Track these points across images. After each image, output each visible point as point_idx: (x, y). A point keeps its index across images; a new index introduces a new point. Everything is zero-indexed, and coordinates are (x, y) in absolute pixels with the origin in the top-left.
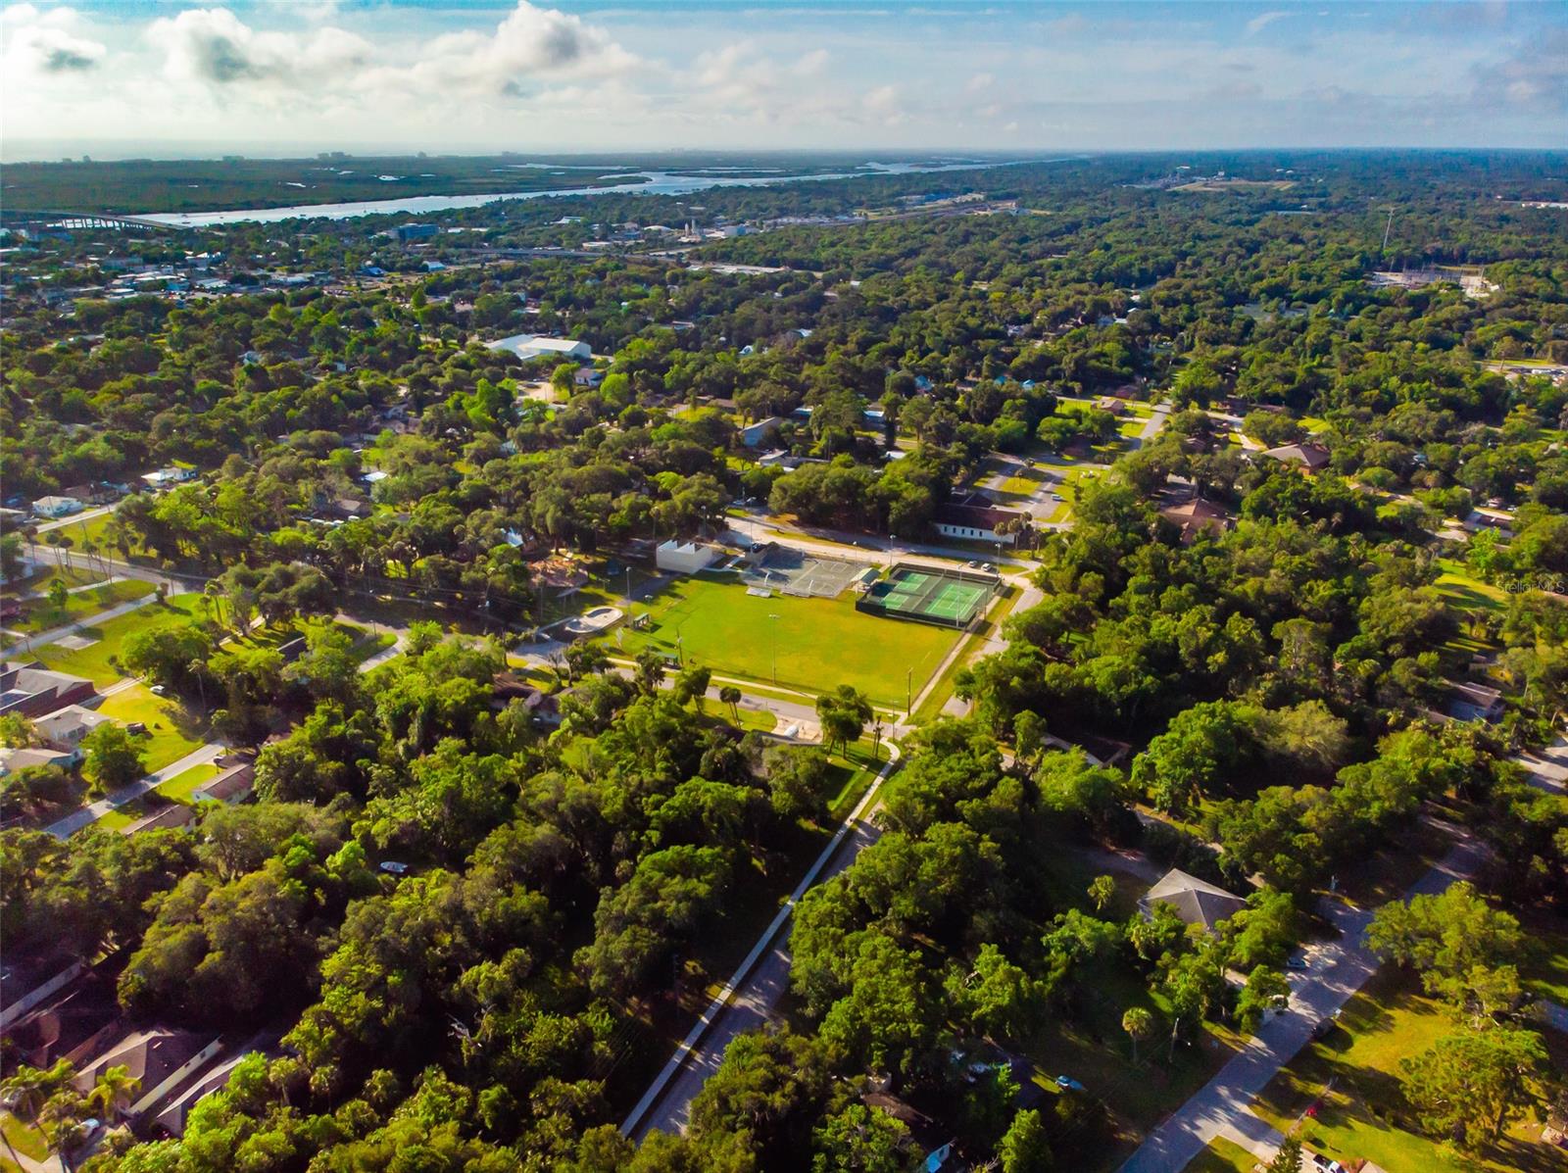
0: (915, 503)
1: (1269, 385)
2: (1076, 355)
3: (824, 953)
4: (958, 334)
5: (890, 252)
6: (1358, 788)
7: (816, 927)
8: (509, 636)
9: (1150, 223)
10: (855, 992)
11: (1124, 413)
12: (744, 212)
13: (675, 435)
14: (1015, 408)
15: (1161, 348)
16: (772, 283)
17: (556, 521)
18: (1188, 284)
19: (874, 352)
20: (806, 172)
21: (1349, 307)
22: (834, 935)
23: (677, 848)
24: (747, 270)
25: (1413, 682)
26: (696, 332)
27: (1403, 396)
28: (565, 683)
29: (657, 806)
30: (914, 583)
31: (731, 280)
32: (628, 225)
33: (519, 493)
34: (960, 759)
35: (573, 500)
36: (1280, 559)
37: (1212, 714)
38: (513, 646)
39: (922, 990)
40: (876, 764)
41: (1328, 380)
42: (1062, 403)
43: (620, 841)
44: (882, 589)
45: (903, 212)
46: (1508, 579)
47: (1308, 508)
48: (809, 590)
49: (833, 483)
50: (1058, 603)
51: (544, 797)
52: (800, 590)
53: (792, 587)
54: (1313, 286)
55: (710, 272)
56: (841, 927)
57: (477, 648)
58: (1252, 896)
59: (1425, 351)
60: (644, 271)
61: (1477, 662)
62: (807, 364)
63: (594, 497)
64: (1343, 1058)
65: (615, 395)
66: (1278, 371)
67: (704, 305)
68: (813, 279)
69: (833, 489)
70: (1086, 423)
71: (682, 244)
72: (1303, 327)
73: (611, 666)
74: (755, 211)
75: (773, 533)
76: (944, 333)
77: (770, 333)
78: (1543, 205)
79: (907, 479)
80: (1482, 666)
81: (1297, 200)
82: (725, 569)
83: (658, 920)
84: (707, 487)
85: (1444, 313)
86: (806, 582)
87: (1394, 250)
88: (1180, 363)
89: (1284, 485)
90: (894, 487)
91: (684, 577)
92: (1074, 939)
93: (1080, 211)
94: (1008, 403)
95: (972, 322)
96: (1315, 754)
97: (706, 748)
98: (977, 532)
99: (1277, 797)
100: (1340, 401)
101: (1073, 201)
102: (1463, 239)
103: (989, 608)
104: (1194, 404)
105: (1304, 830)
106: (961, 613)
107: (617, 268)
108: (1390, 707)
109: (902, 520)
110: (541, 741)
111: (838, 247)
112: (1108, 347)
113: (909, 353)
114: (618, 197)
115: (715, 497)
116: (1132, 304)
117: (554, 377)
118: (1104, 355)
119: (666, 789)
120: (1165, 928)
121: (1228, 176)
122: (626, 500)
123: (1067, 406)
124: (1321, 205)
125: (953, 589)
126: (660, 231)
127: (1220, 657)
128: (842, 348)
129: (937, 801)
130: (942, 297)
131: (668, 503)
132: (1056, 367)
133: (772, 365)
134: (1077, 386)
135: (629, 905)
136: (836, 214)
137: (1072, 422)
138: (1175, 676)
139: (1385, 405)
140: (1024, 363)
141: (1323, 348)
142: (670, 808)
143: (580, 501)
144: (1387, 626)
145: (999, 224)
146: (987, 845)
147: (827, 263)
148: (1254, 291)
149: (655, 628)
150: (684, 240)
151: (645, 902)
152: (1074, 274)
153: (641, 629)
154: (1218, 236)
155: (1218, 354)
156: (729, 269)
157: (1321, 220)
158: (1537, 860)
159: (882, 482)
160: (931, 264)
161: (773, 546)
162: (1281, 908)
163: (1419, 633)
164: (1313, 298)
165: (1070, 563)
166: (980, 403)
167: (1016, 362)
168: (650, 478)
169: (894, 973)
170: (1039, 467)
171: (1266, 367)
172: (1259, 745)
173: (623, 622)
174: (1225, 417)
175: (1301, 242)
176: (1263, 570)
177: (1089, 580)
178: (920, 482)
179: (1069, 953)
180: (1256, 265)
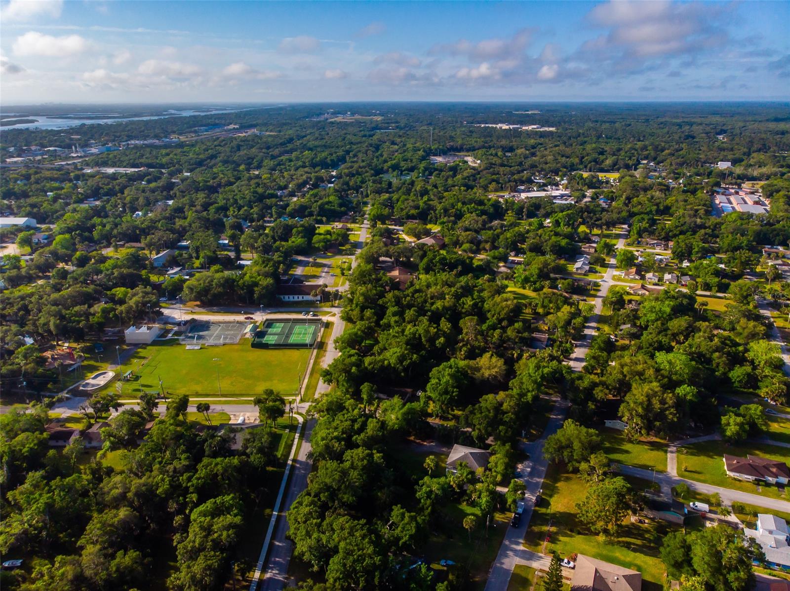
0: (267, 286)
1: (409, 210)
2: (319, 203)
3: (315, 535)
4: (255, 197)
5: (202, 156)
6: (520, 388)
7: (305, 522)
8: (46, 400)
9: (326, 137)
10: (340, 551)
11: (349, 230)
12: (106, 138)
13: (115, 266)
14: (299, 233)
15: (354, 197)
16: (139, 177)
17: (57, 326)
18: (356, 166)
19: (212, 209)
20: (136, 116)
21: (427, 173)
22: (316, 523)
23: (212, 500)
24: (122, 170)
25: (517, 336)
26: (104, 207)
27: (465, 211)
28: (92, 421)
29: (189, 479)
30: (278, 328)
31: (114, 177)
32: (33, 148)
33: (21, 313)
34: (344, 415)
35: (64, 311)
36: (446, 289)
37: (451, 367)
38: (51, 406)
39: (374, 538)
40: (293, 428)
41: (434, 207)
42: (319, 227)
43: (173, 506)
44: (260, 334)
45: (198, 136)
46: (531, 286)
47: (448, 265)
48: (221, 341)
49: (219, 282)
50: (358, 327)
51: (116, 492)
52: (217, 342)
53: (211, 341)
54: (410, 165)
55: (98, 173)
56: (318, 518)
57: (28, 412)
58: (491, 448)
59: (465, 191)
60: (56, 174)
61: (533, 323)
62: (177, 220)
63: (77, 308)
64: (549, 511)
65: (63, 247)
66: (411, 204)
67: (102, 191)
68: (162, 173)
69: (220, 285)
70: (334, 237)
71: (73, 157)
72: (412, 183)
73: (121, 405)
74: (113, 138)
75: (189, 313)
76: (248, 197)
77: (149, 204)
78: (483, 126)
79: (259, 275)
80: (536, 325)
81: (386, 125)
82: (167, 338)
83: (217, 545)
84: (147, 293)
85: (465, 174)
86: (219, 337)
87: (436, 146)
88: (366, 204)
89: (435, 256)
90: (254, 279)
91: (144, 345)
92: (431, 491)
93: (291, 132)
94: (294, 231)
95: (260, 190)
96: (496, 377)
97: (205, 441)
98: (301, 297)
99: (488, 400)
100: (440, 216)
101: (285, 127)
102: (460, 142)
103: (320, 334)
104: (379, 223)
105: (506, 413)
106: (308, 340)
107: (36, 173)
108: (513, 349)
109: (261, 297)
110: (92, 459)
111: (171, 156)
112: (332, 198)
113: (231, 209)
114: (20, 131)
115: (153, 298)
116: (333, 177)
117: (18, 240)
118: (330, 202)
119: (192, 468)
120: (465, 475)
121: (353, 114)
122: (98, 307)
123: (322, 229)
124: (397, 127)
125: (298, 328)
126: (56, 150)
127: (442, 340)
128: (194, 209)
129: (343, 439)
130: (238, 178)
131: (126, 305)
132: (309, 210)
133: (159, 221)
134: (324, 219)
135: (198, 541)
136: (162, 138)
137: (328, 237)
138: (423, 352)
139: (459, 216)
140: (293, 209)
141: (424, 192)
142: (198, 479)
143: (68, 312)
144: (499, 314)
145: (253, 140)
146: (377, 456)
147: (167, 164)
148: (385, 168)
149: (137, 378)
150: (75, 155)
151: (206, 537)
152: (300, 163)
153: (128, 381)
154: (360, 143)
155: (382, 198)
156: (111, 171)
157: (401, 134)
158: (590, 404)
159: (247, 278)
160: (225, 162)
161: (193, 320)
162: (507, 451)
163: (512, 314)
164: (412, 169)
165: (357, 306)
166: (280, 231)
167: (289, 209)
168: (108, 293)
169: (357, 534)
170: (319, 260)
171: (406, 203)
172: (472, 378)
173: (117, 378)
174: (393, 227)
175: (396, 144)
176: (442, 296)
177: (368, 313)
178: (266, 275)
179: (431, 499)
180: (382, 155)
